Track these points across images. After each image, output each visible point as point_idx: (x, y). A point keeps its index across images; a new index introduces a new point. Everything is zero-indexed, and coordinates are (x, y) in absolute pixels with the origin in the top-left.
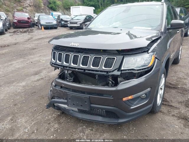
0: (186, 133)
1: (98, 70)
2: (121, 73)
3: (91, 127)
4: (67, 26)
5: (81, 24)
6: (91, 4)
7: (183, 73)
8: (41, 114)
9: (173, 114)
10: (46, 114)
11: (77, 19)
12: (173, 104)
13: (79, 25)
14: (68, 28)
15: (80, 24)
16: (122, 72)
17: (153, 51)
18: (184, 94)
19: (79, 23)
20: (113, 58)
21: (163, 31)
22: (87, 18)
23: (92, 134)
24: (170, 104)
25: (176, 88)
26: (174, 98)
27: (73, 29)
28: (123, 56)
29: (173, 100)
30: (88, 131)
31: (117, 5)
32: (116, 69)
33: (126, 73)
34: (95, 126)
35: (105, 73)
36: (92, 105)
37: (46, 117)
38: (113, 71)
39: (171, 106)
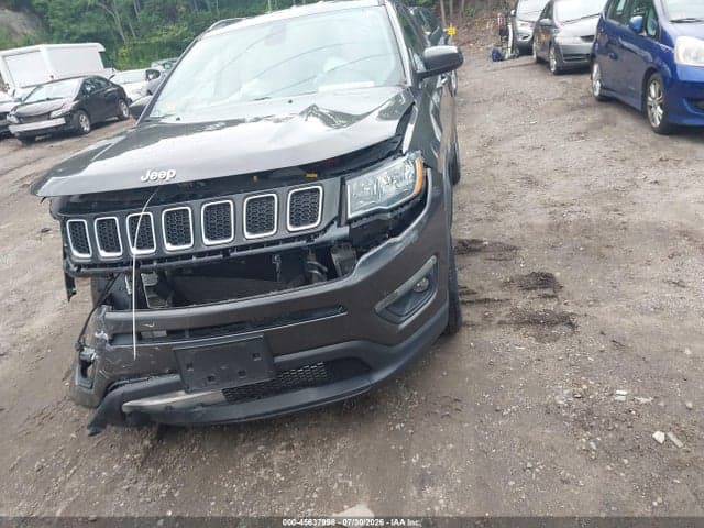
0: (550, 356)
1: (273, 238)
2: (350, 229)
3: (284, 440)
4: (9, 135)
5: (68, 116)
6: (84, 31)
7: (483, 205)
8: (75, 471)
9: (498, 319)
10: (95, 463)
11: (44, 98)
12: (489, 296)
13: (61, 121)
14: (11, 141)
15: (64, 116)
16: (354, 225)
17: (412, 148)
18: (505, 259)
19: (59, 113)
20: (311, 191)
21: (410, 83)
22: (89, 89)
23: (297, 457)
24: (481, 298)
25: (479, 250)
26: (485, 276)
27: (40, 141)
28: (339, 178)
29: (486, 285)
30: (278, 456)
31: (228, 23)
32: (332, 223)
33: (363, 226)
34: (295, 433)
35: (303, 243)
36: (278, 359)
37: (99, 474)
38: (325, 230)
39: (487, 300)
